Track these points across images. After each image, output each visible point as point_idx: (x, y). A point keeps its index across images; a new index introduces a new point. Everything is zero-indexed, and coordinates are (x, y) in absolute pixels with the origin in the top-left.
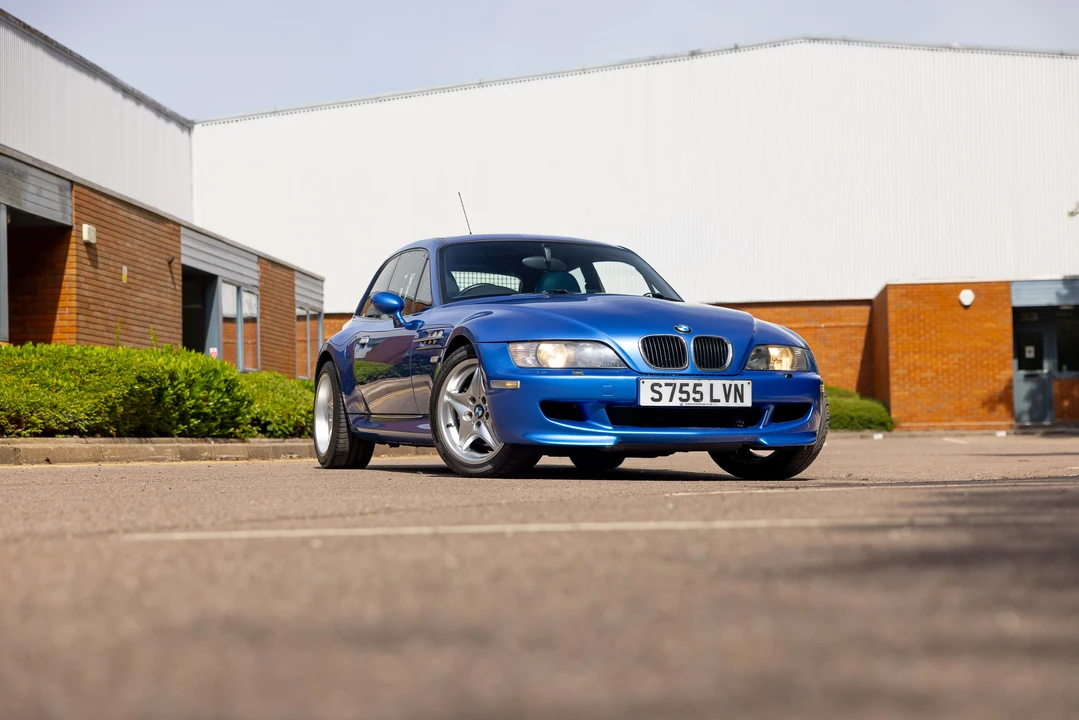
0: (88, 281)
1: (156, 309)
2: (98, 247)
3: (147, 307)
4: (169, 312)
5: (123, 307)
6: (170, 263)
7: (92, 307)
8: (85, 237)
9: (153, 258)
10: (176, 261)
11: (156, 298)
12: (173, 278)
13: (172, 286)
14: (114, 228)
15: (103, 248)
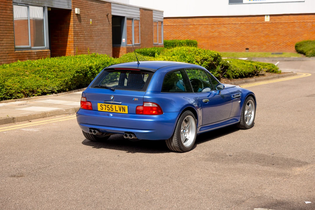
0: (77, 26)
1: (102, 31)
2: (81, 15)
3: (99, 30)
4: (107, 31)
5: (90, 32)
6: (107, 16)
7: (79, 34)
8: (76, 12)
9: (101, 15)
10: (109, 14)
11: (102, 27)
12: (108, 20)
13: (108, 22)
14: (87, 8)
15: (83, 15)
